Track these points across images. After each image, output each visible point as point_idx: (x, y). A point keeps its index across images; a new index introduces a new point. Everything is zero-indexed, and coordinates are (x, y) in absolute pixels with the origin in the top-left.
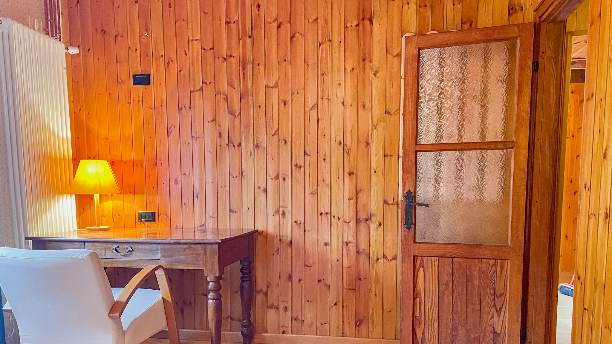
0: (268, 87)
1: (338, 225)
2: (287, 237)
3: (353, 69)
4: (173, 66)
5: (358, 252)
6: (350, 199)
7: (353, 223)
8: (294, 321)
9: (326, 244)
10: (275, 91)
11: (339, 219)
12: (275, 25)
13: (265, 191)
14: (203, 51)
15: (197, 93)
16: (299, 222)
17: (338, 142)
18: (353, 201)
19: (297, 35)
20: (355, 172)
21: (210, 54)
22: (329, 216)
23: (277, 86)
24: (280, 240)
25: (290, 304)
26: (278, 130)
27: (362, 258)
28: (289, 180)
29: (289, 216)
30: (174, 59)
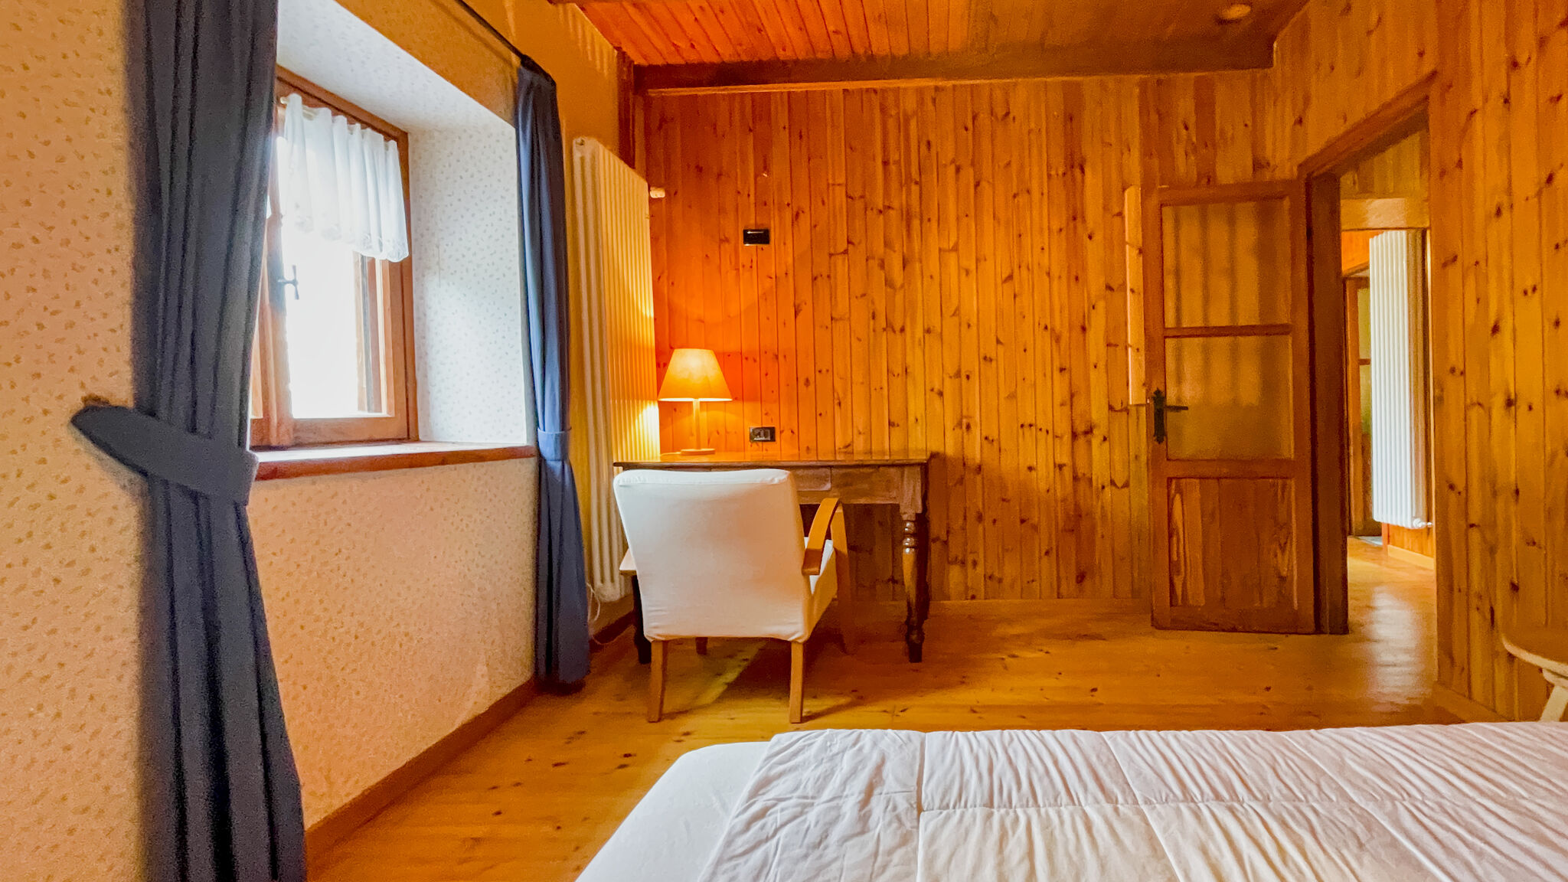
0: (945, 251)
1: (1046, 439)
2: (974, 459)
3: (1061, 230)
4: (805, 221)
5: (1075, 478)
6: (1062, 405)
7: (1067, 437)
8: (988, 580)
9: (1030, 469)
10: (953, 256)
11: (1047, 432)
12: (952, 169)
13: (941, 394)
14: (850, 200)
15: (840, 257)
16: (991, 438)
17: (1042, 326)
18: (1067, 408)
19: (984, 184)
20: (1068, 366)
21: (859, 205)
22: (1033, 428)
23: (955, 249)
24: (964, 464)
25: (981, 556)
26: (958, 309)
27: (1082, 486)
28: (975, 378)
29: (976, 431)
30: (807, 210)
